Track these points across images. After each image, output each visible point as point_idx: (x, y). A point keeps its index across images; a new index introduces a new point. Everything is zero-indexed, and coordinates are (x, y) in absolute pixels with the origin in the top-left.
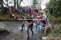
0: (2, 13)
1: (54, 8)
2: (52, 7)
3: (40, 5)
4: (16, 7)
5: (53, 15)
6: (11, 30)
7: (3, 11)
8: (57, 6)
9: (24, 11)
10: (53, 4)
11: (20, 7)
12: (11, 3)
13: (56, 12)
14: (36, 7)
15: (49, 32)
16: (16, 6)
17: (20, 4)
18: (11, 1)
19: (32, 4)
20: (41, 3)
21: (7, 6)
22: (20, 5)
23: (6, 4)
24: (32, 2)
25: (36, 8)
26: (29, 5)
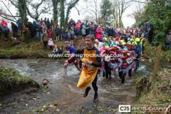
0: (22, 38)
1: (158, 24)
2: (153, 21)
3: (120, 18)
4: (59, 23)
5: (155, 43)
6: (45, 81)
7: (25, 32)
8: (168, 19)
9: (78, 33)
10: (155, 14)
11: (69, 21)
12: (46, 12)
14: (109, 22)
16: (59, 18)
17: (67, 15)
18: (47, 7)
19: (99, 15)
20: (122, 12)
21: (36, 19)
22: (67, 18)
23: (34, 14)
24: (100, 10)
25: (109, 24)
26: (91, 16)
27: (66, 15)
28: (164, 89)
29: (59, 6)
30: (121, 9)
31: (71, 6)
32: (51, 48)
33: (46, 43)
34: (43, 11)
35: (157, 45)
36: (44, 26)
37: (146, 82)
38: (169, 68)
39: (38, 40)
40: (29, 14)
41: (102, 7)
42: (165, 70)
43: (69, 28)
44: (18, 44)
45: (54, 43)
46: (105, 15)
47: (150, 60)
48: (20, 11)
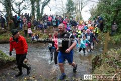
0: (9, 28)
1: (107, 17)
2: (103, 15)
3: (80, 13)
4: (36, 17)
7: (11, 24)
8: (113, 14)
10: (104, 10)
12: (26, 9)
13: (111, 26)
14: (72, 16)
15: (99, 63)
16: (36, 13)
18: (27, 5)
19: (65, 11)
20: (82, 9)
21: (19, 14)
22: (42, 13)
23: (17, 10)
24: (65, 7)
25: (72, 18)
26: (59, 11)
27: (41, 10)
28: (111, 63)
29: (36, 5)
30: (80, 7)
31: (45, 4)
32: (30, 35)
33: (26, 32)
34: (24, 8)
35: (106, 32)
36: (24, 19)
37: (98, 59)
38: (115, 48)
39: (21, 29)
40: (14, 10)
41: (67, 5)
42: (112, 50)
43: (44, 21)
44: (5, 32)
45: (32, 31)
46: (69, 11)
47: (102, 43)
48: (6, 8)
